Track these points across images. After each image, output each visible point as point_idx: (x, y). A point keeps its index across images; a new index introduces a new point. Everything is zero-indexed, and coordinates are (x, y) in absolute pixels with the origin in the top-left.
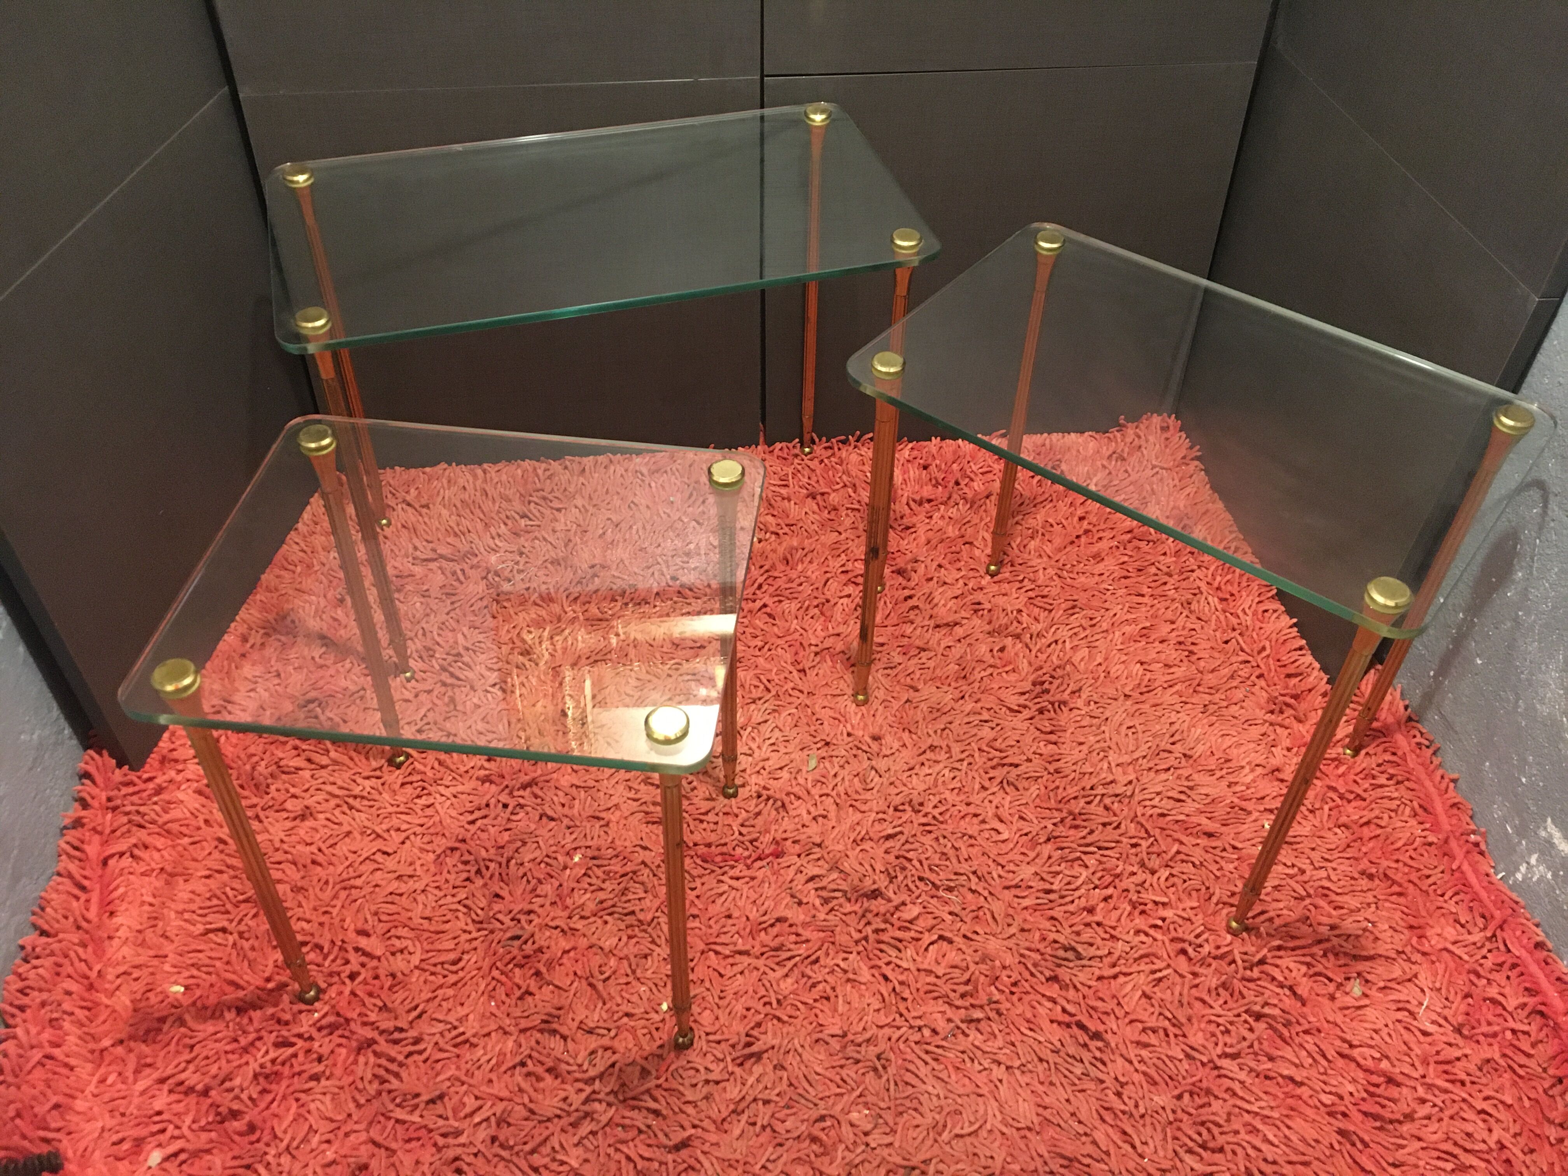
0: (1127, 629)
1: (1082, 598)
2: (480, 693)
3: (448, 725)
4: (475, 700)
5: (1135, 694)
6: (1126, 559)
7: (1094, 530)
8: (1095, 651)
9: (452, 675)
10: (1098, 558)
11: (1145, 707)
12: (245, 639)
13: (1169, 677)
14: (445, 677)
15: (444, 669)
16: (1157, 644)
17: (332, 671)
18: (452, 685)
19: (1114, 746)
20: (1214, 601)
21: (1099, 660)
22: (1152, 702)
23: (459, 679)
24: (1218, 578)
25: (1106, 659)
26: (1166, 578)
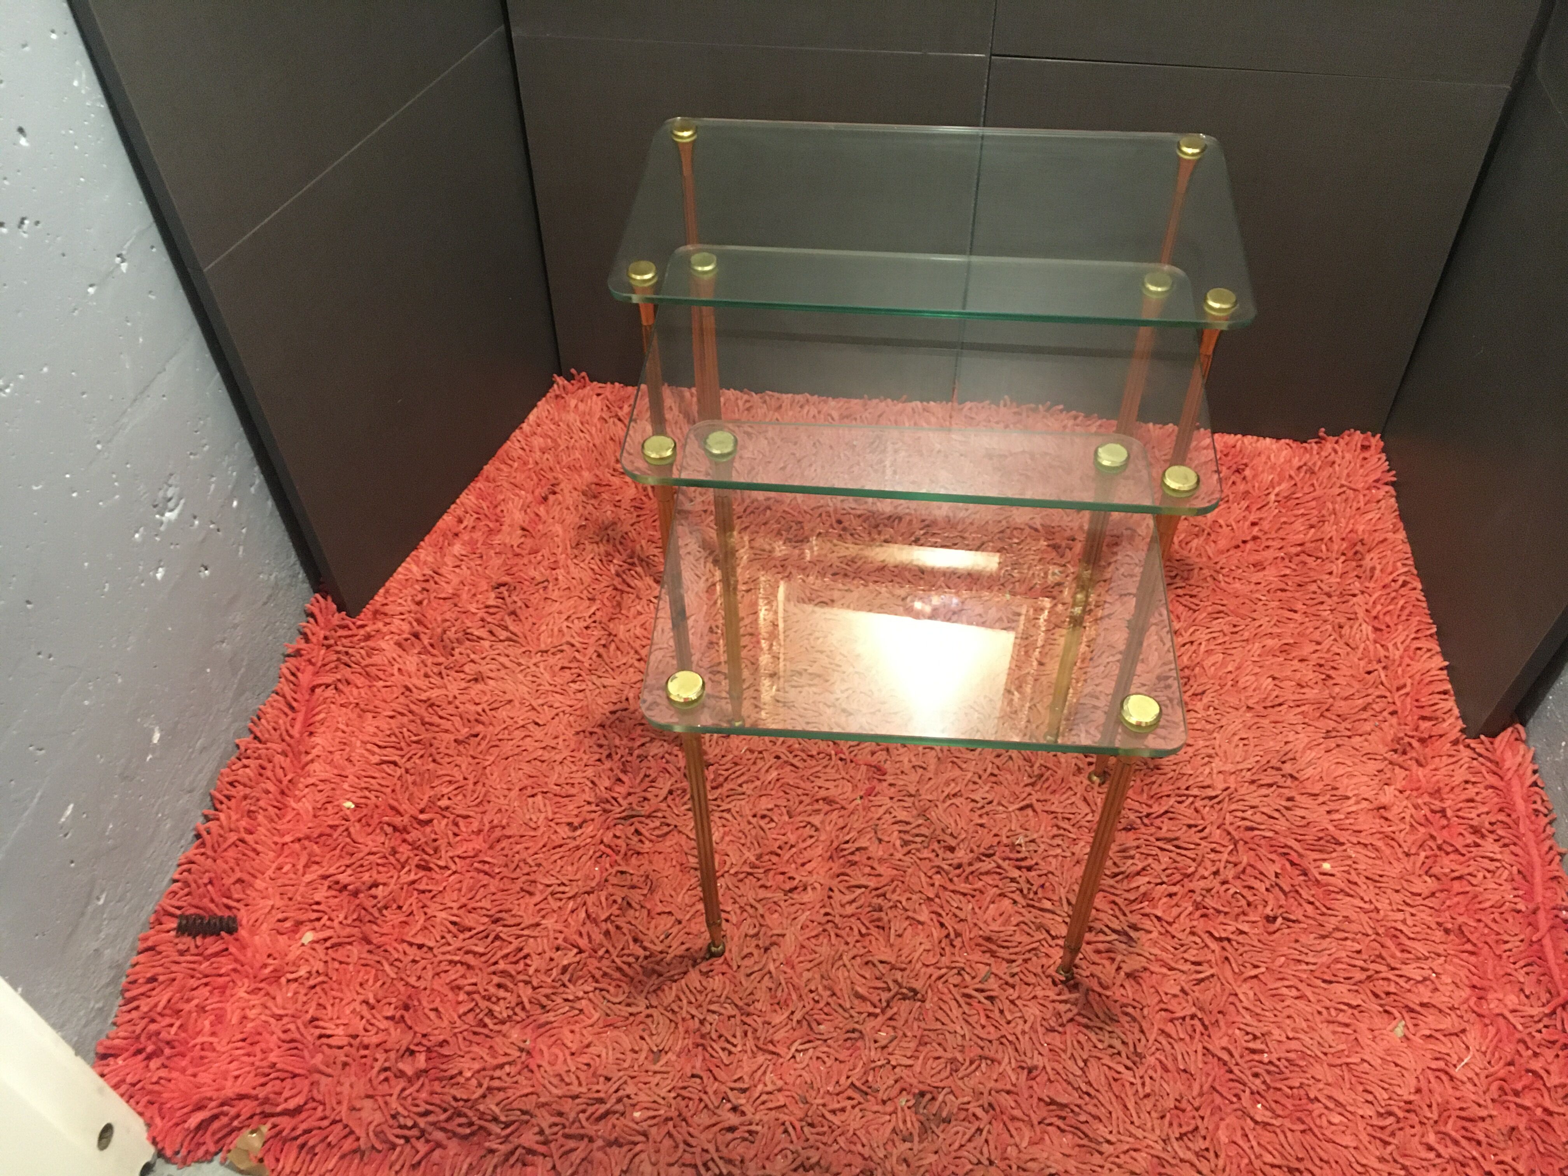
0: (1270, 642)
1: (1231, 604)
2: (644, 602)
3: (611, 625)
4: (639, 608)
5: (1259, 708)
6: (1288, 571)
7: (1264, 538)
8: (1229, 658)
9: (624, 581)
10: (1259, 566)
11: (1265, 722)
12: (460, 521)
13: (1297, 697)
14: (617, 582)
15: (618, 575)
16: (1295, 662)
17: (525, 561)
18: (622, 592)
19: (1221, 754)
20: (1367, 629)
21: (1230, 668)
22: (1273, 718)
23: (629, 586)
24: (1379, 607)
25: (1238, 668)
26: (1325, 598)
